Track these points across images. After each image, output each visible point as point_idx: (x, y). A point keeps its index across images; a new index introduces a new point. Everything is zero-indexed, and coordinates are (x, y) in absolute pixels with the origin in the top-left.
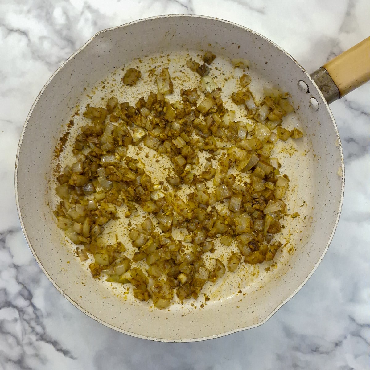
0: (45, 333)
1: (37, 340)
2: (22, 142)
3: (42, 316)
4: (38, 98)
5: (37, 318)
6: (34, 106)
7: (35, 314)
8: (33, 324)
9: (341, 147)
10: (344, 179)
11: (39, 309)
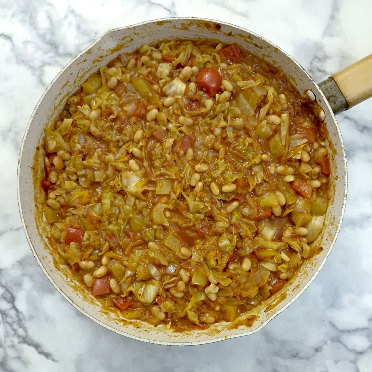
0: (27, 336)
1: (19, 343)
2: (26, 138)
3: (24, 319)
4: (44, 95)
5: (20, 321)
6: (40, 103)
7: (18, 316)
8: (16, 326)
9: (345, 160)
10: (346, 192)
11: (22, 313)
